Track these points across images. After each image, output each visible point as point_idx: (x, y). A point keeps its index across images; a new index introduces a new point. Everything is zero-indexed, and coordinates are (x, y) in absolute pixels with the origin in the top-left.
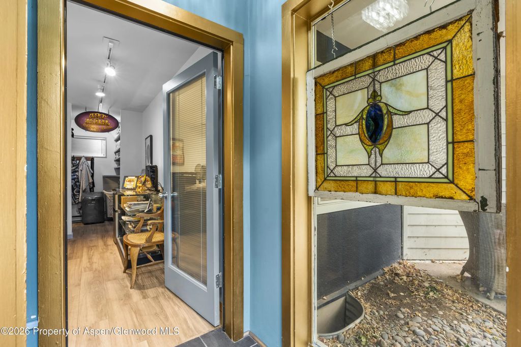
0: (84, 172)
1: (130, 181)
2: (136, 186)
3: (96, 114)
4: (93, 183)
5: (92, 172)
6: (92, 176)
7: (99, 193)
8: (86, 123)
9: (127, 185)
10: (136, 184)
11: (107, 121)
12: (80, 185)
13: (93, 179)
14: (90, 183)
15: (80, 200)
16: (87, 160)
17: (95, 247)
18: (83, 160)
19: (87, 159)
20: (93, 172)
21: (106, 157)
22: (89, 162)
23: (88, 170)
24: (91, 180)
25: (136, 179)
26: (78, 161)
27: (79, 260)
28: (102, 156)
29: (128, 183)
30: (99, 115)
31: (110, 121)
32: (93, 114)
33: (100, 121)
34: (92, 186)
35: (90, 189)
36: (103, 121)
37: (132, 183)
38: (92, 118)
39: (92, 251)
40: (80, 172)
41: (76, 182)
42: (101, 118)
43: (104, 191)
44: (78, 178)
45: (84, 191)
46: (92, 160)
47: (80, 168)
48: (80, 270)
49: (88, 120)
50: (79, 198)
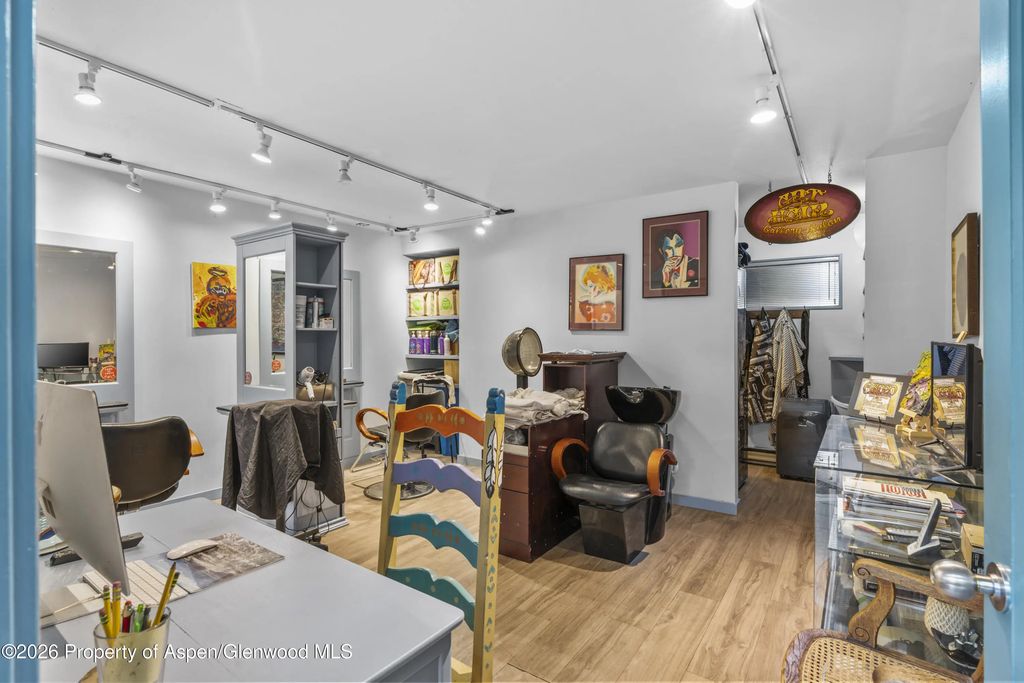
0: (783, 347)
1: (876, 392)
2: (899, 415)
3: (794, 193)
4: (806, 373)
5: (804, 347)
6: (804, 357)
7: (819, 402)
8: (771, 223)
9: (868, 403)
10: (899, 407)
11: (824, 206)
12: (774, 378)
13: (805, 365)
14: (797, 375)
15: (774, 415)
16: (793, 317)
17: (768, 571)
18: (783, 316)
19: (793, 313)
20: (807, 346)
21: (840, 307)
22: (798, 322)
23: (793, 342)
24: (800, 368)
25: (899, 386)
26: (772, 321)
27: (710, 602)
28: (831, 303)
29: (869, 398)
30: (803, 193)
31: (834, 202)
32: (787, 195)
33: (804, 209)
34: (804, 383)
35: (800, 389)
36: (814, 207)
37: (885, 401)
38: (784, 205)
39: (756, 585)
40: (775, 345)
41: (766, 371)
42: (810, 201)
43: (833, 399)
44: (771, 362)
45: (784, 394)
46: (804, 315)
47: (776, 338)
48: (689, 655)
49: (775, 213)
50: (771, 410)
